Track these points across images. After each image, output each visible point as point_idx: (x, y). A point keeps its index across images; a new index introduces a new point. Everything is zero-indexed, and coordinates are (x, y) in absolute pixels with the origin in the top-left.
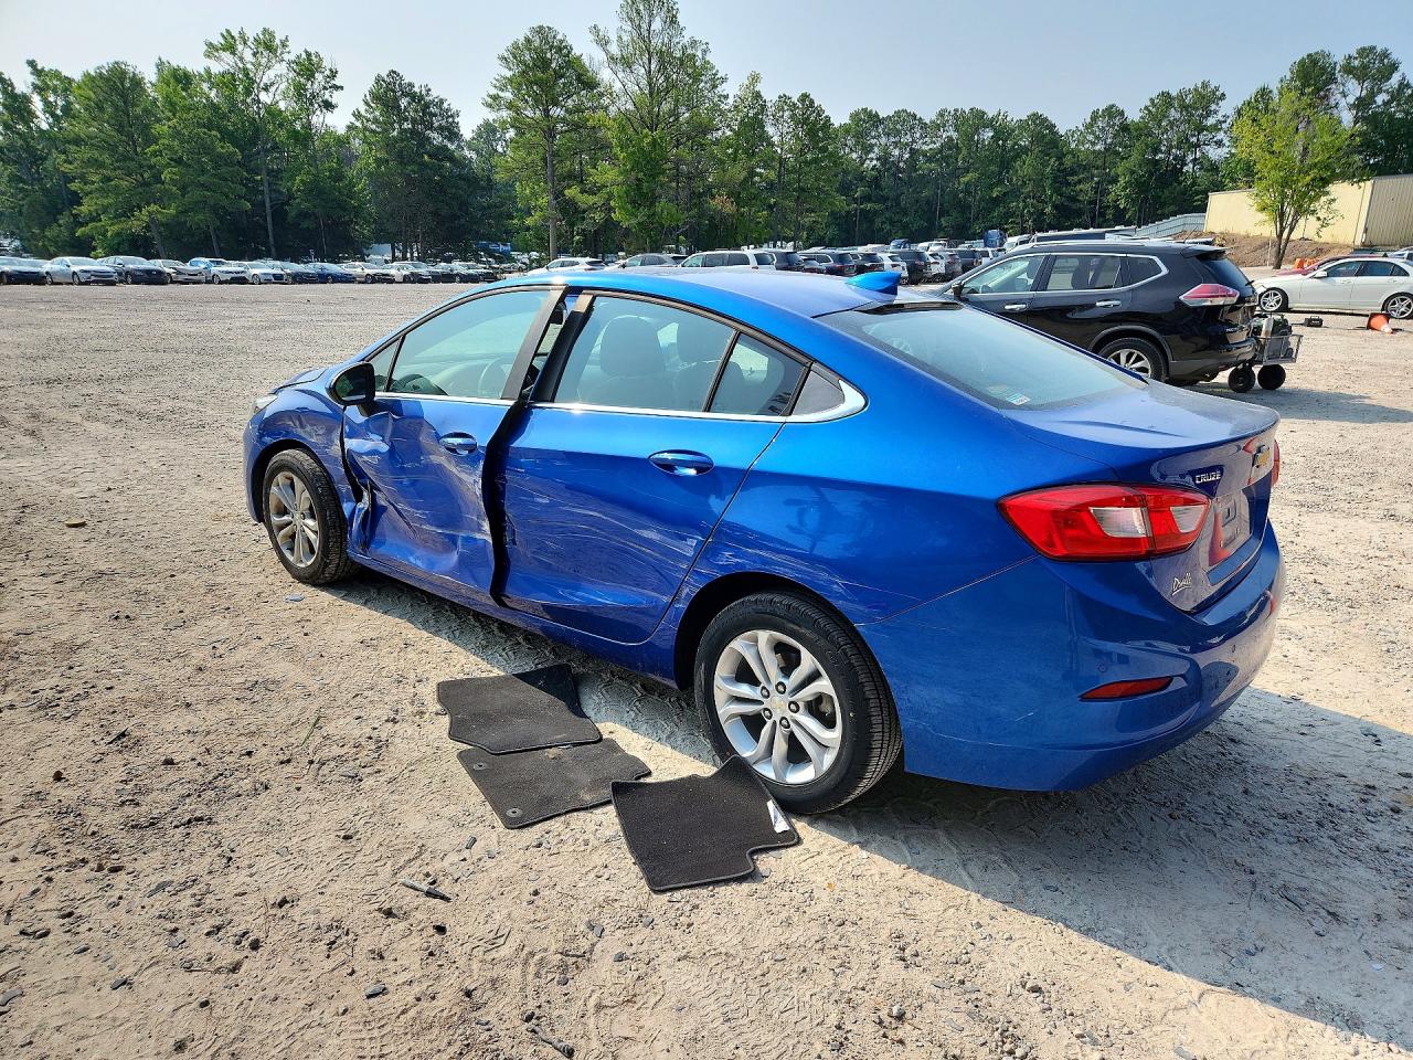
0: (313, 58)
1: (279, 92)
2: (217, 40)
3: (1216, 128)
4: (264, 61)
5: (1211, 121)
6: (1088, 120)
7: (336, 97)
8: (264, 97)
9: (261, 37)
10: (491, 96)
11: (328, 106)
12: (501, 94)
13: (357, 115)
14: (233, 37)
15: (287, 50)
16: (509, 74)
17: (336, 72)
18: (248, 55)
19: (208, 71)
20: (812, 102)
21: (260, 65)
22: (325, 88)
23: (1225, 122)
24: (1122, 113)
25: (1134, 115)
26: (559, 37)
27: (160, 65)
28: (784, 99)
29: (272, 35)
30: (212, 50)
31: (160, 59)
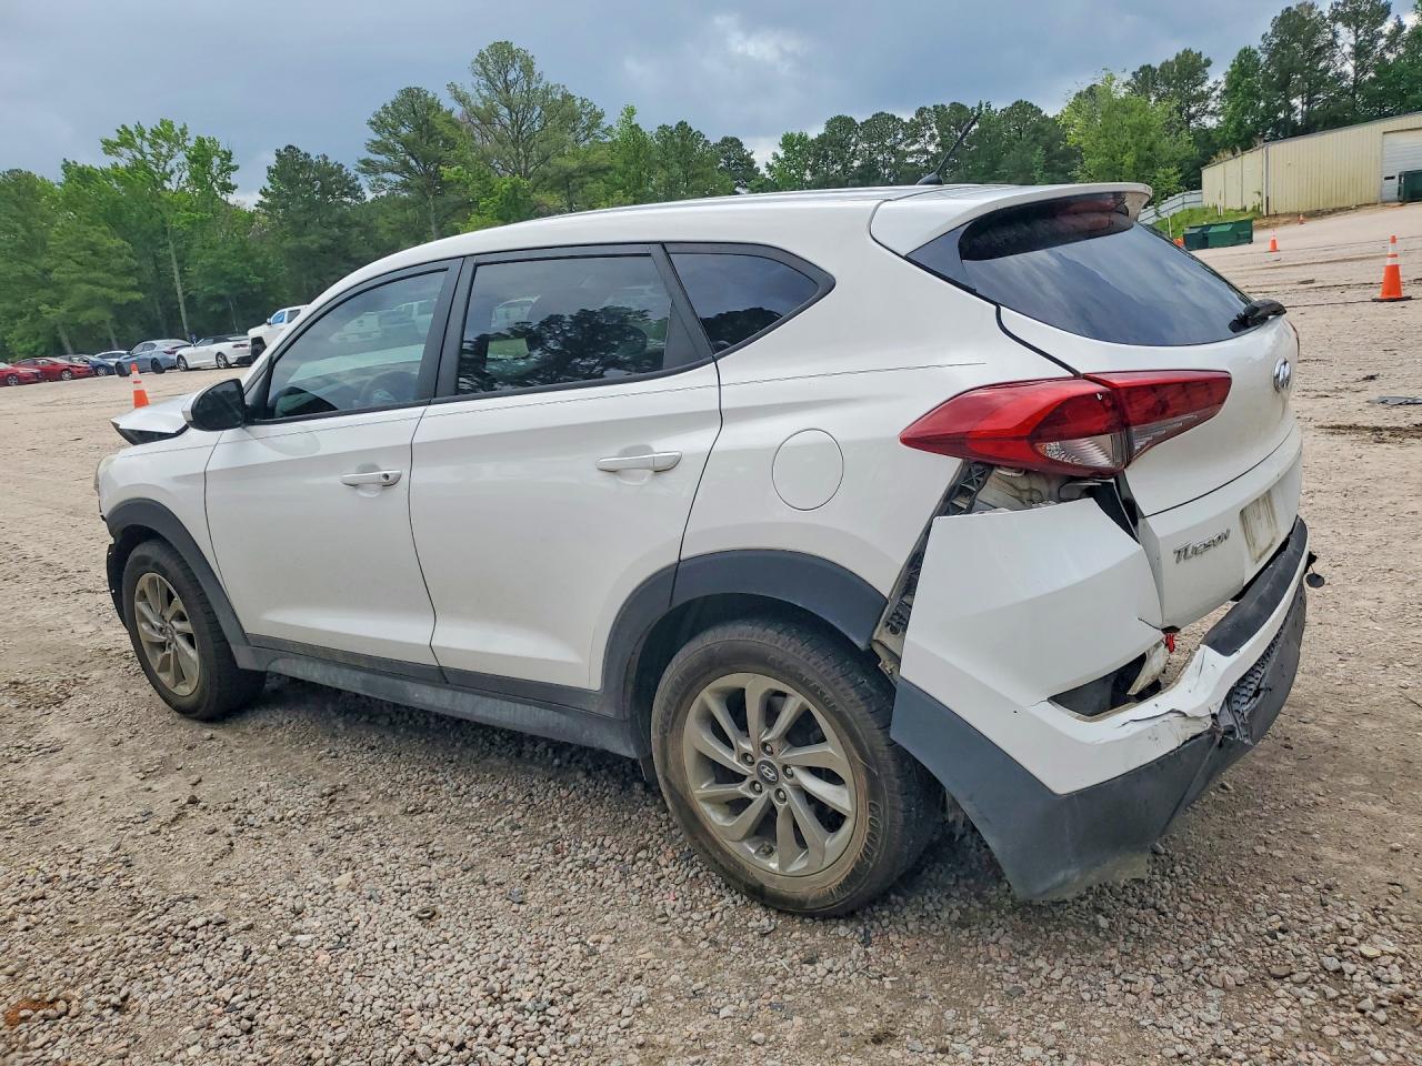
0: (207, 143)
1: (183, 179)
2: (115, 138)
3: (1206, 96)
4: (164, 151)
5: (1200, 90)
7: (234, 179)
8: (168, 186)
9: (159, 128)
11: (228, 188)
12: (374, 157)
13: (264, 193)
14: (131, 133)
15: (186, 137)
16: (378, 138)
17: (231, 154)
18: (147, 149)
19: (115, 166)
20: (690, 129)
21: (161, 154)
22: (222, 171)
26: (430, 96)
27: (66, 167)
28: (664, 128)
29: (171, 125)
31: (65, 160)
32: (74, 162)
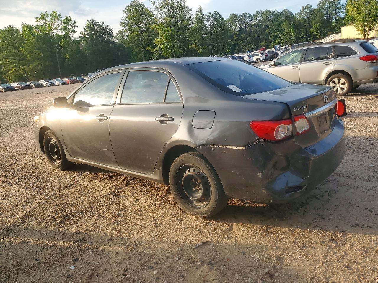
0: (68, 18)
1: (59, 29)
2: (39, 16)
3: (340, 8)
4: (54, 21)
5: (339, 6)
6: (301, 10)
8: (54, 31)
9: (53, 13)
10: (122, 23)
11: (74, 32)
12: (125, 22)
13: (82, 33)
14: (44, 15)
15: (61, 17)
16: (126, 15)
17: (76, 22)
18: (49, 20)
19: (38, 25)
20: (218, 13)
22: (72, 26)
23: (343, 5)
24: (311, 6)
25: (315, 7)
26: (140, 3)
27: (23, 25)
28: (209, 13)
29: (56, 13)
30: (38, 19)
31: (23, 23)
32: (26, 24)
